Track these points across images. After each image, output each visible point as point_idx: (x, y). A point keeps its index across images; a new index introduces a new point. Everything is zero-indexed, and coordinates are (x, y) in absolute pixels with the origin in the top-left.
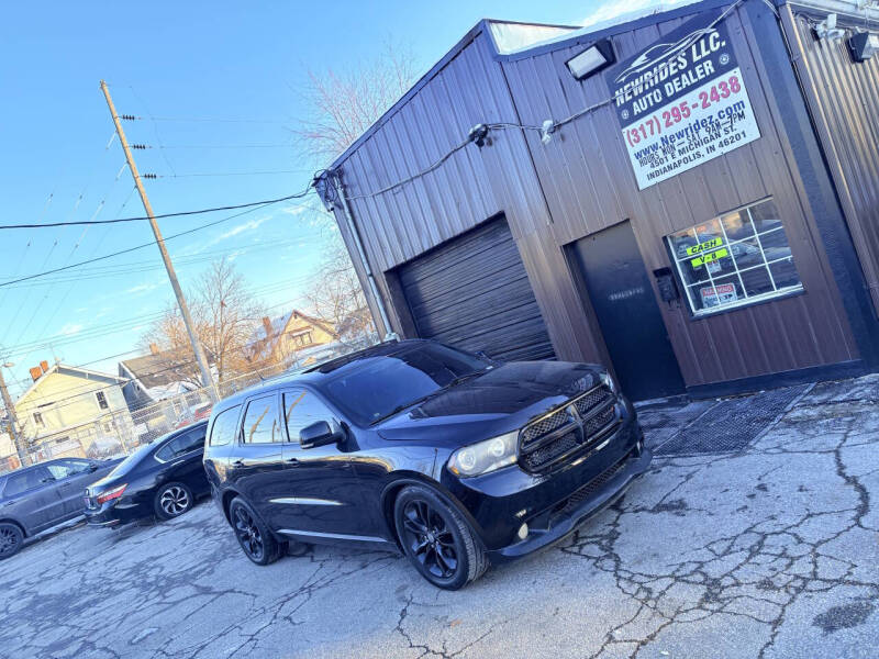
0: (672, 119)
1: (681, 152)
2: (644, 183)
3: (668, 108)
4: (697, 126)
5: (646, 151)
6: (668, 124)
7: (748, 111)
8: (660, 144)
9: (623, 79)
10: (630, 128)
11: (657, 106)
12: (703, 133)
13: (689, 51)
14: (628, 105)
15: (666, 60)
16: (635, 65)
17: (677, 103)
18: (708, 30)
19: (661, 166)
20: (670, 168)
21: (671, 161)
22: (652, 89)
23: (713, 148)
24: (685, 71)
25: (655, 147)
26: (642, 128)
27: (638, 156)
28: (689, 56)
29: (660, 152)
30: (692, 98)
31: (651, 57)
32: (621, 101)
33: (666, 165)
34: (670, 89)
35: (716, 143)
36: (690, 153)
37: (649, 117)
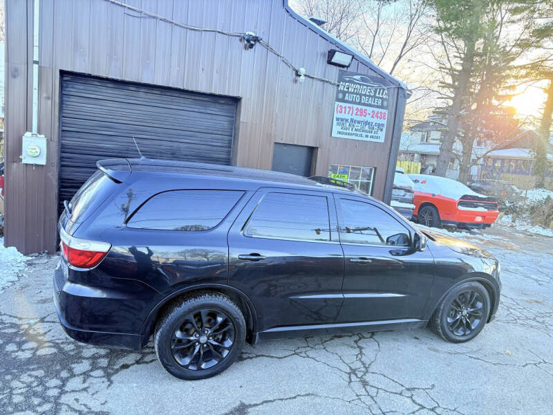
0: (359, 113)
1: (356, 130)
2: (334, 134)
3: (360, 107)
4: (367, 123)
5: (342, 120)
6: (356, 114)
7: (384, 129)
8: (349, 121)
9: (347, 79)
10: (340, 104)
11: (355, 103)
12: (367, 128)
13: (376, 90)
14: (344, 93)
15: (367, 86)
16: (355, 77)
17: (364, 108)
18: (385, 88)
19: (345, 131)
20: (349, 134)
21: (350, 131)
22: (357, 94)
23: (367, 136)
24: (372, 97)
25: (347, 121)
26: (345, 107)
27: (337, 119)
28: (375, 92)
29: (348, 124)
30: (370, 110)
31: (363, 79)
32: (341, 88)
33: (348, 131)
34: (364, 100)
35: (369, 134)
36: (359, 133)
37: (350, 105)
